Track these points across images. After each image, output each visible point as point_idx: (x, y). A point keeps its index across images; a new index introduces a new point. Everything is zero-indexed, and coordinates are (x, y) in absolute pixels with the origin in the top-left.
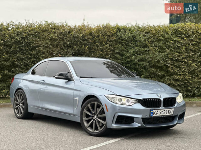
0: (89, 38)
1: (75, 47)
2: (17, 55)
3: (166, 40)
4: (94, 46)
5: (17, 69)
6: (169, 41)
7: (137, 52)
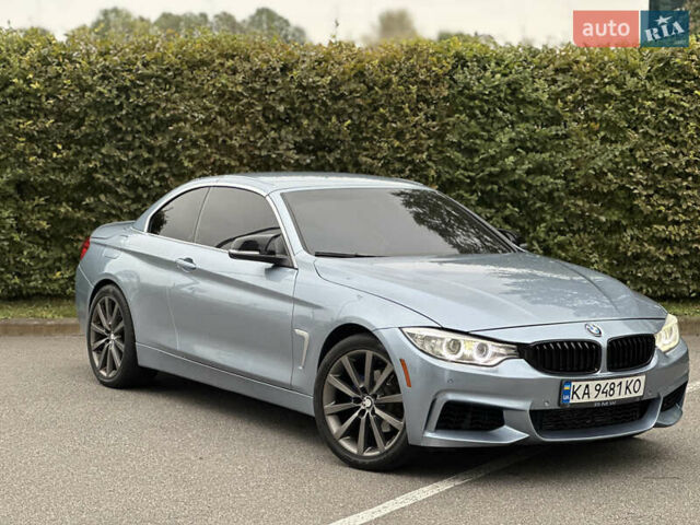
0: (355, 91)
1: (305, 122)
2: (103, 151)
3: (630, 97)
4: (371, 118)
5: (102, 197)
6: (640, 101)
7: (523, 141)
